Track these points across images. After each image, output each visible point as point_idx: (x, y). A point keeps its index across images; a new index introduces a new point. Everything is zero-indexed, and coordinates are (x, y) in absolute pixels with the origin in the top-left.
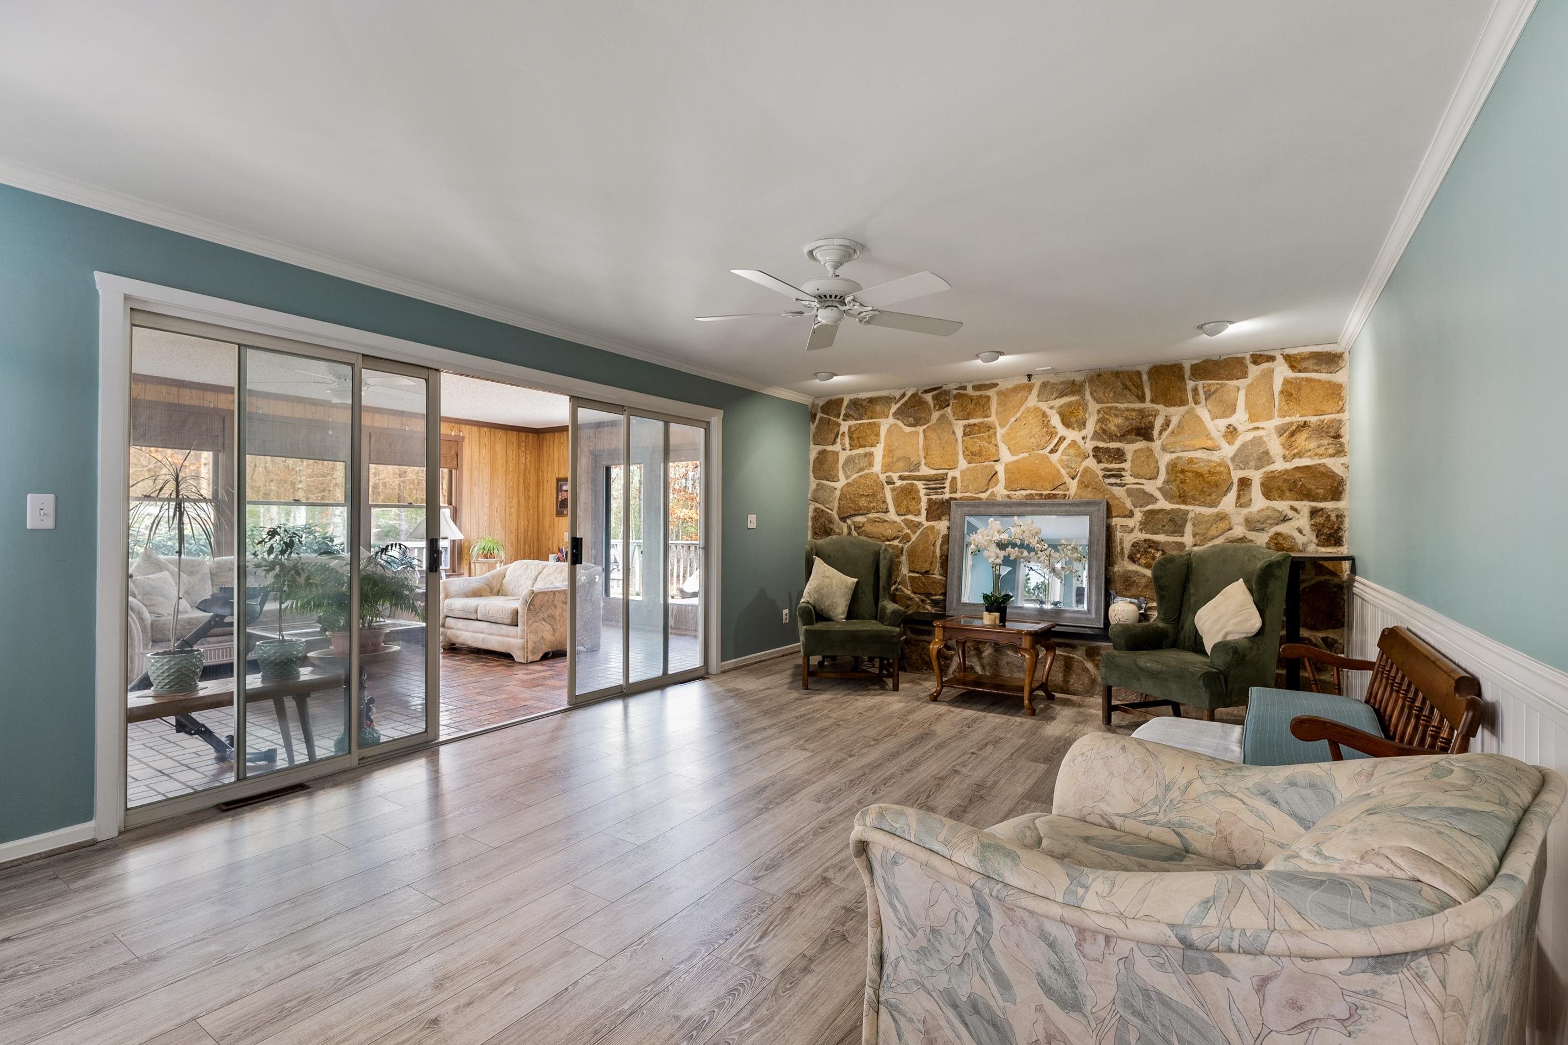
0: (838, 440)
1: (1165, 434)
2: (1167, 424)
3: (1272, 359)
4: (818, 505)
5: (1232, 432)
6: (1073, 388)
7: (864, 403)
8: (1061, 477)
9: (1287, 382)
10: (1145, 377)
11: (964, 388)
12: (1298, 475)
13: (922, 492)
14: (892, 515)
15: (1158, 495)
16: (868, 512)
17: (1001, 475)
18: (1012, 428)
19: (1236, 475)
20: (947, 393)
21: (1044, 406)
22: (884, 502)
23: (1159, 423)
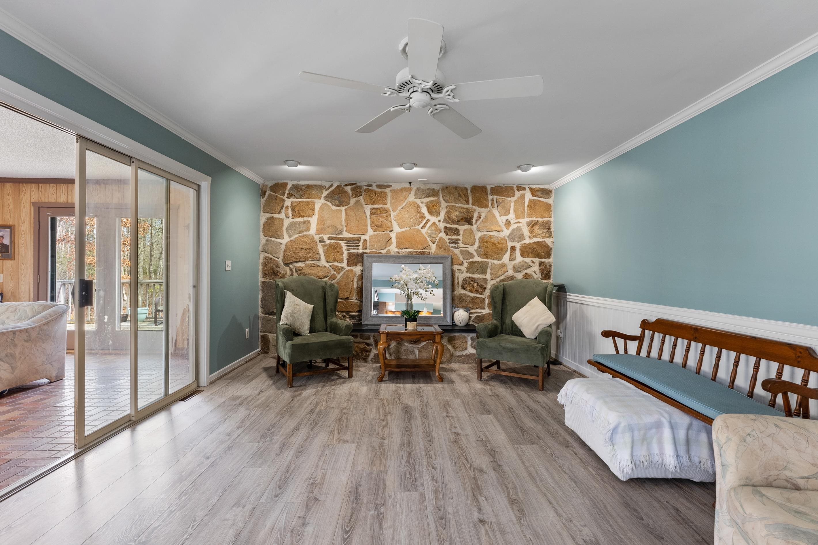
0: (283, 211)
1: (479, 222)
2: (479, 217)
3: (524, 189)
4: (267, 255)
5: (508, 223)
6: (433, 193)
7: (303, 188)
8: (428, 242)
9: (530, 201)
10: (469, 191)
11: (371, 186)
12: (535, 246)
13: (344, 248)
14: (323, 262)
15: (475, 253)
16: (307, 260)
17: (394, 240)
18: (400, 212)
19: (510, 245)
20: (360, 187)
21: (418, 201)
22: (318, 254)
23: (475, 216)
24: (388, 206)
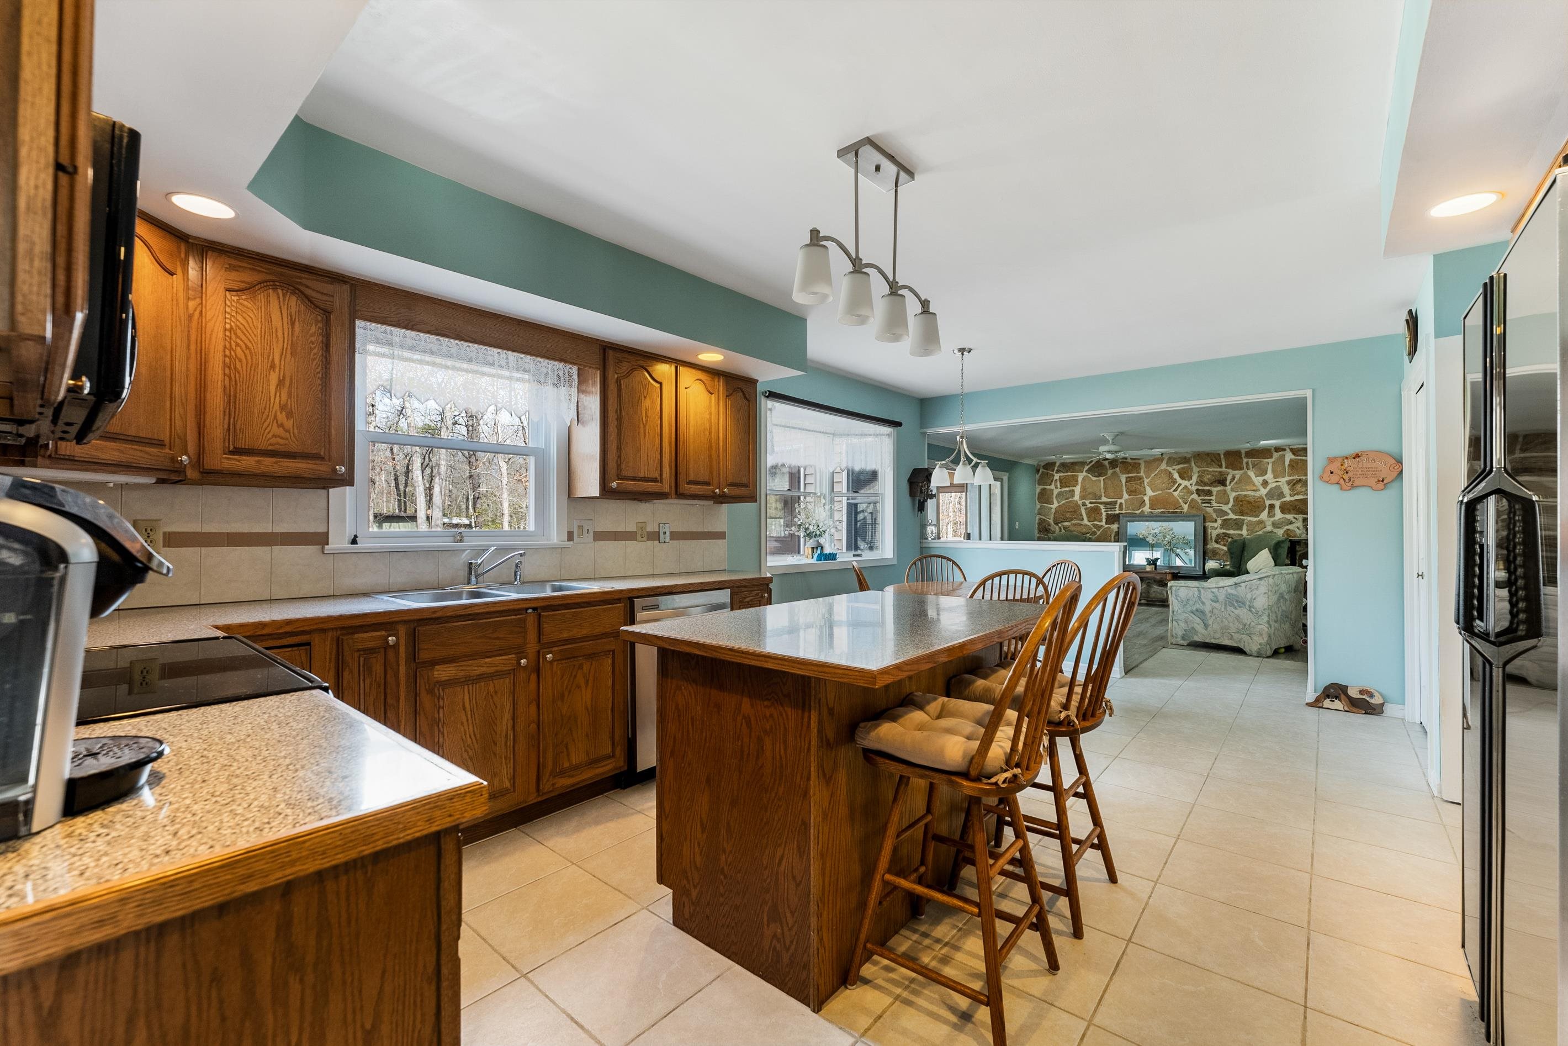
0: (1053, 483)
1: (1232, 484)
2: (1233, 478)
3: (1284, 450)
4: (1041, 517)
5: (1265, 483)
6: (1185, 460)
7: (1069, 465)
8: (1179, 503)
9: (1291, 460)
10: (1222, 456)
11: (1126, 460)
12: (1296, 503)
13: (1103, 510)
14: (1086, 522)
15: (1229, 512)
16: (1072, 519)
17: (1147, 502)
18: (1152, 479)
19: (1268, 503)
20: (1116, 461)
21: (1170, 469)
22: (1081, 515)
23: (1229, 478)
24: (1142, 474)
